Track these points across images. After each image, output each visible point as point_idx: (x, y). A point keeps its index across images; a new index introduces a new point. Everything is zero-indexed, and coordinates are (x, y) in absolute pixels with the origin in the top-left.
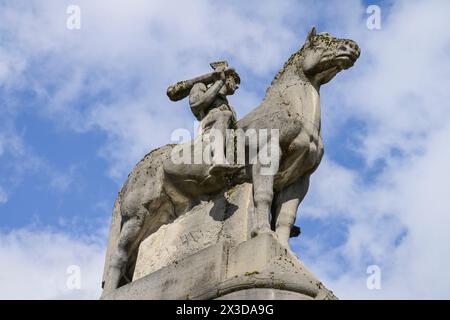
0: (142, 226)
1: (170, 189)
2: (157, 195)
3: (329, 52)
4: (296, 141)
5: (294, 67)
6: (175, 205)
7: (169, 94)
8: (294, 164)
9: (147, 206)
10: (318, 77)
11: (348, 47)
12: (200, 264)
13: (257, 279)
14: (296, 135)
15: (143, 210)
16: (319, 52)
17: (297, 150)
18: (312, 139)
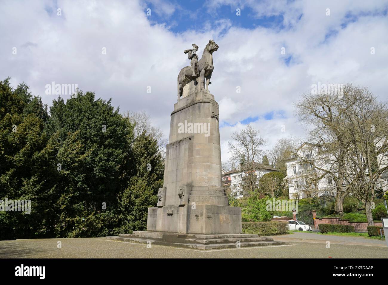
0: (183, 85)
1: (186, 78)
2: (184, 79)
3: (213, 47)
4: (208, 68)
5: (207, 49)
6: (188, 80)
7: (184, 52)
8: (208, 73)
9: (183, 81)
10: (211, 52)
11: (216, 47)
12: (192, 96)
13: (200, 101)
14: (207, 67)
15: (182, 82)
16: (211, 47)
17: (208, 70)
18: (211, 67)
